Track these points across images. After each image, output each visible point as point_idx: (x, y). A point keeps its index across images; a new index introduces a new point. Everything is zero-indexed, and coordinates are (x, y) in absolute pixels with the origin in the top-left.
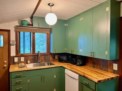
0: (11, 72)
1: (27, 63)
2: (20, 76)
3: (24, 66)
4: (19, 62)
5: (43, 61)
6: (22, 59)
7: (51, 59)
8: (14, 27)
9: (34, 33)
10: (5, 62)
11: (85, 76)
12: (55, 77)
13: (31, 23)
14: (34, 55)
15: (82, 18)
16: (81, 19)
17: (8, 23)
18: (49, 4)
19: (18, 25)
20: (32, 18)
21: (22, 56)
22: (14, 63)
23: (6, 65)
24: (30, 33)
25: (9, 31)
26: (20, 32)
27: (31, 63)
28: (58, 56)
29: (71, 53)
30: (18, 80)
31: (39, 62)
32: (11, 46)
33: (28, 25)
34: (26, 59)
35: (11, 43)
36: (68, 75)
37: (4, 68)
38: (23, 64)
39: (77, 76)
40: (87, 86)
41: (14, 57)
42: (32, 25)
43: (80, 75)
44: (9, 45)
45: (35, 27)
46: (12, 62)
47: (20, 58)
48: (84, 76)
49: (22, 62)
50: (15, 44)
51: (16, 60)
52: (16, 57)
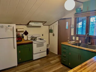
32: (72, 29)
34: (80, 39)
41: (72, 36)
47: (76, 38)
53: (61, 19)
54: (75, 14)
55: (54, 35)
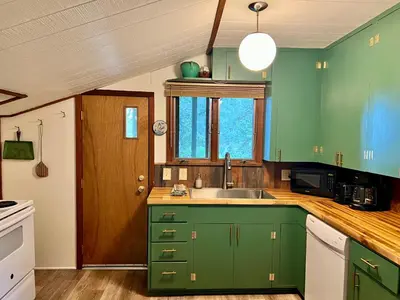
0: (152, 205)
1: (195, 187)
2: (172, 218)
3: (184, 193)
4: (176, 180)
5: (240, 184)
6: (183, 174)
7: (266, 178)
8: (164, 84)
9: (215, 100)
10: (142, 177)
11: (365, 241)
12: (274, 235)
13: (206, 69)
14: (214, 163)
15: (377, 37)
16: (374, 40)
17: (149, 74)
18: (251, 6)
19: (174, 77)
20: (210, 52)
21: (183, 164)
22: (163, 184)
23: (142, 187)
24: (208, 99)
25: (150, 95)
26: (177, 98)
27: (205, 186)
28: (289, 171)
29: (335, 164)
30: (166, 229)
31: (227, 188)
32: (156, 137)
33: (200, 75)
34: (193, 175)
35: (156, 127)
36: (316, 236)
37: (138, 193)
38: (183, 188)
39: (340, 241)
40: (371, 277)
41: (162, 166)
42: (211, 76)
43: (351, 239)
44: (152, 134)
45: (217, 82)
46: (156, 180)
47: (178, 172)
48: (364, 244)
49: (182, 182)
50: (165, 130)
51: (167, 174)
52: (167, 166)
53: (96, 92)
54: (168, 81)
55: (42, 171)
